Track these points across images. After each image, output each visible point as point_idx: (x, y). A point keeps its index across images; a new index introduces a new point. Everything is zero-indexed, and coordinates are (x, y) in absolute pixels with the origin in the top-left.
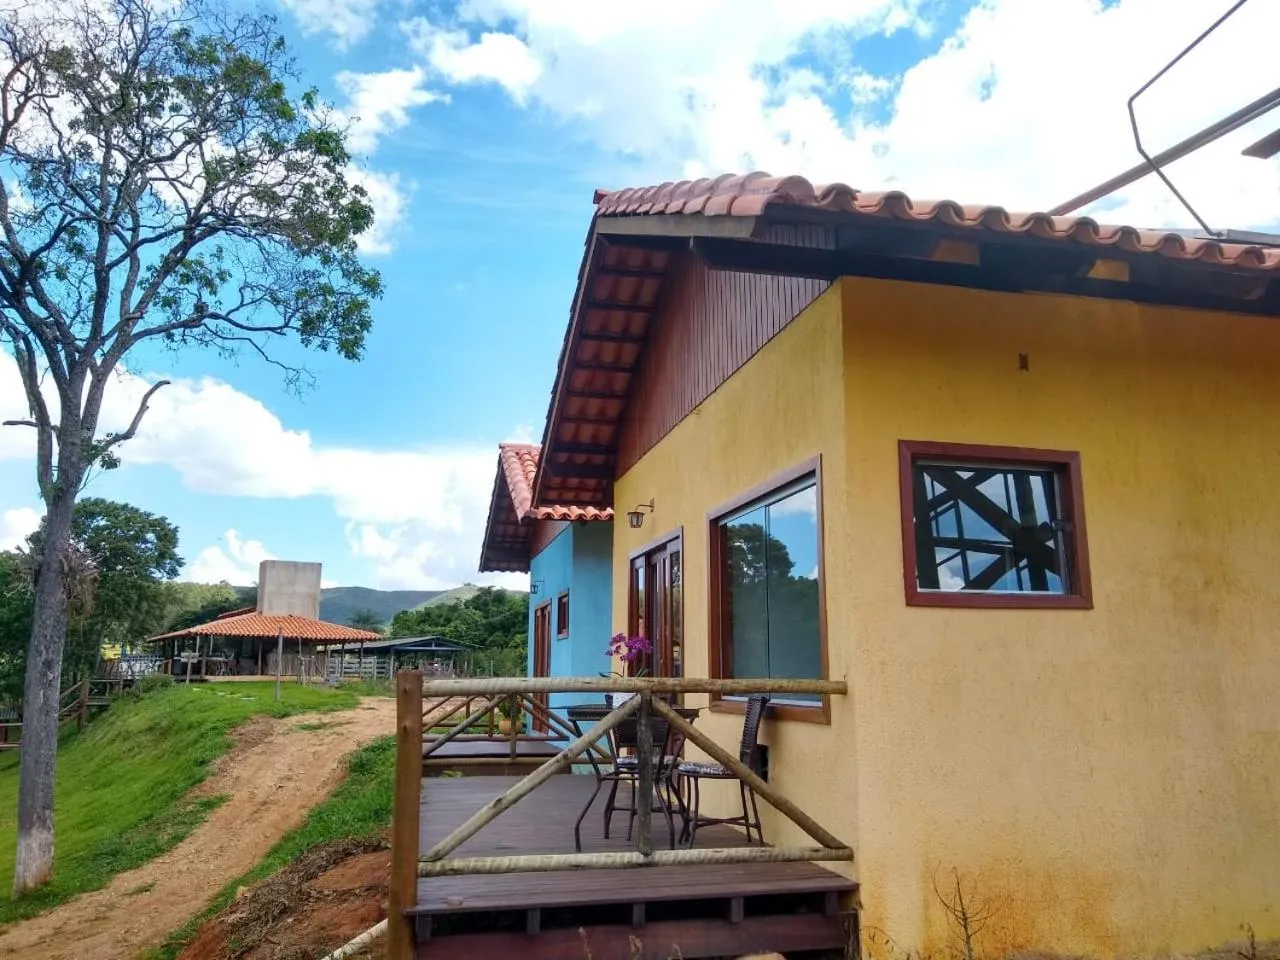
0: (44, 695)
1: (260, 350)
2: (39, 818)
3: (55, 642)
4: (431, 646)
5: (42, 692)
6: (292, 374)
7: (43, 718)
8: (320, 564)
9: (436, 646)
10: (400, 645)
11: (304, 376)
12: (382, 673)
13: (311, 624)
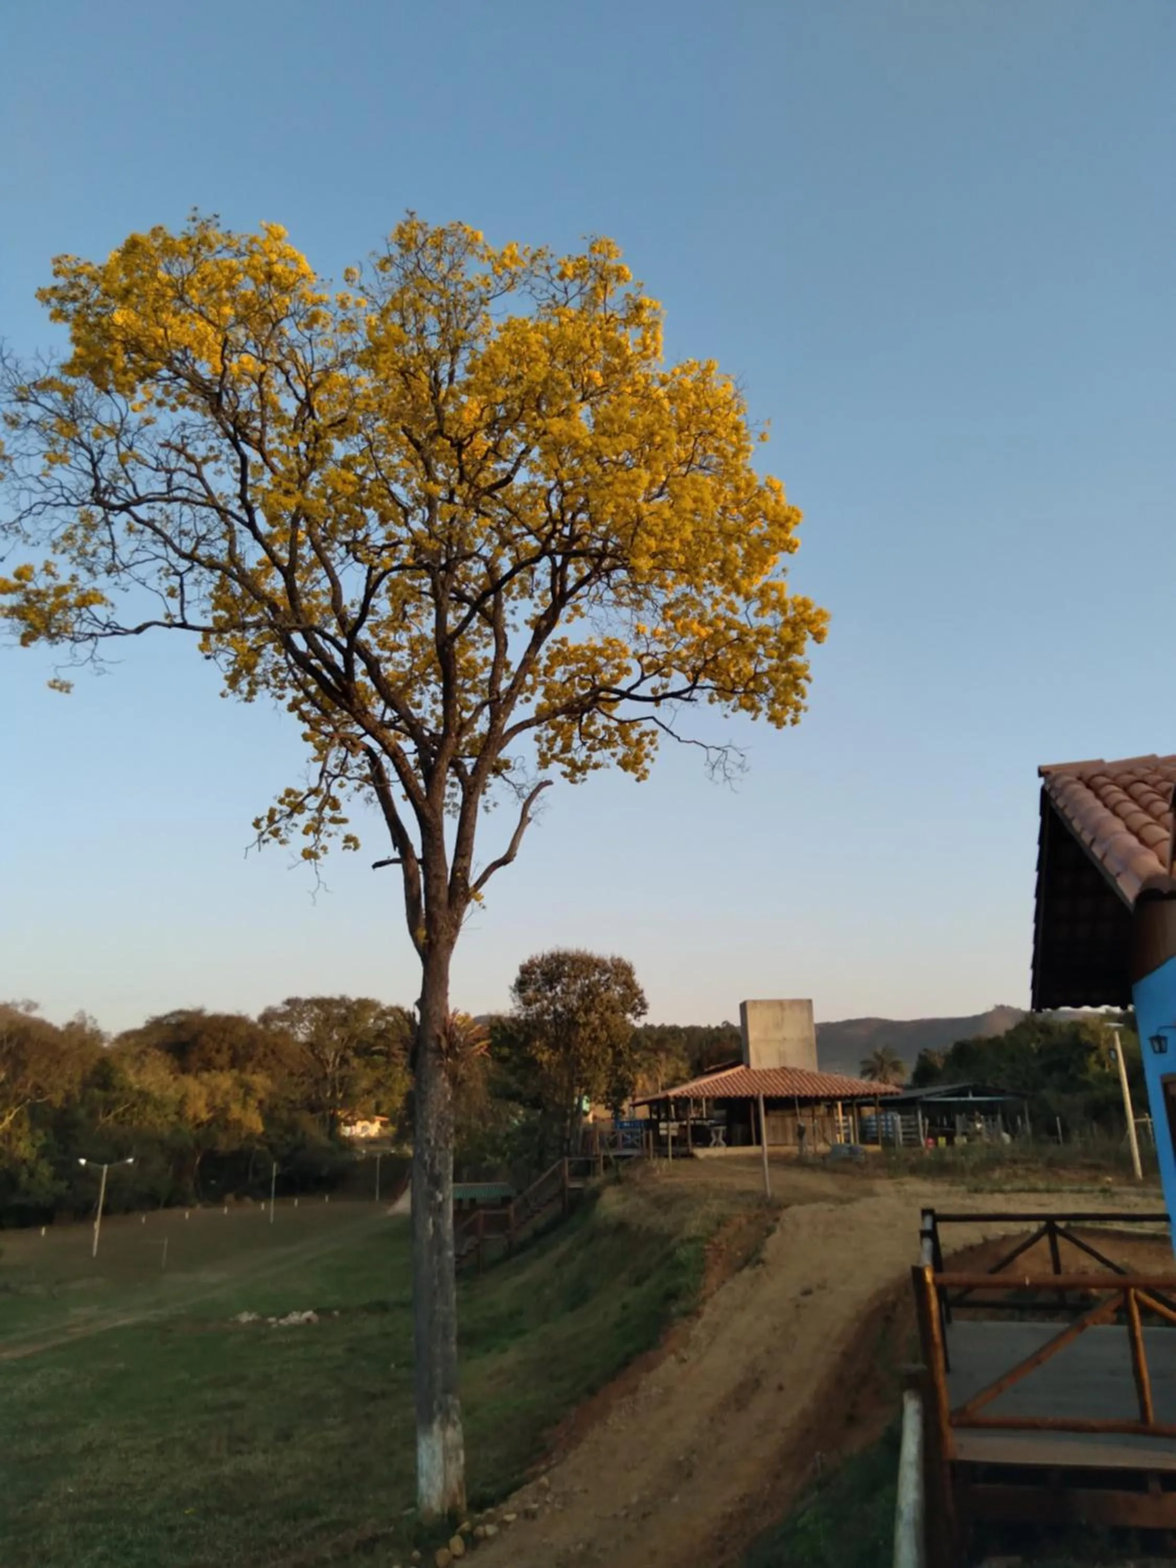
0: (434, 1224)
1: (667, 730)
2: (440, 1407)
3: (441, 1149)
4: (966, 1095)
5: (431, 1221)
6: (714, 755)
7: (435, 1258)
8: (810, 1001)
9: (974, 1095)
10: (928, 1095)
11: (733, 755)
12: (911, 1133)
13: (810, 1077)
